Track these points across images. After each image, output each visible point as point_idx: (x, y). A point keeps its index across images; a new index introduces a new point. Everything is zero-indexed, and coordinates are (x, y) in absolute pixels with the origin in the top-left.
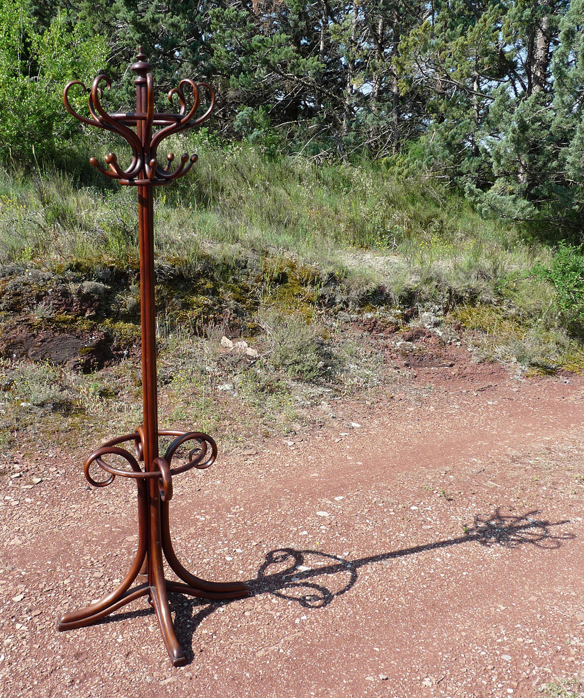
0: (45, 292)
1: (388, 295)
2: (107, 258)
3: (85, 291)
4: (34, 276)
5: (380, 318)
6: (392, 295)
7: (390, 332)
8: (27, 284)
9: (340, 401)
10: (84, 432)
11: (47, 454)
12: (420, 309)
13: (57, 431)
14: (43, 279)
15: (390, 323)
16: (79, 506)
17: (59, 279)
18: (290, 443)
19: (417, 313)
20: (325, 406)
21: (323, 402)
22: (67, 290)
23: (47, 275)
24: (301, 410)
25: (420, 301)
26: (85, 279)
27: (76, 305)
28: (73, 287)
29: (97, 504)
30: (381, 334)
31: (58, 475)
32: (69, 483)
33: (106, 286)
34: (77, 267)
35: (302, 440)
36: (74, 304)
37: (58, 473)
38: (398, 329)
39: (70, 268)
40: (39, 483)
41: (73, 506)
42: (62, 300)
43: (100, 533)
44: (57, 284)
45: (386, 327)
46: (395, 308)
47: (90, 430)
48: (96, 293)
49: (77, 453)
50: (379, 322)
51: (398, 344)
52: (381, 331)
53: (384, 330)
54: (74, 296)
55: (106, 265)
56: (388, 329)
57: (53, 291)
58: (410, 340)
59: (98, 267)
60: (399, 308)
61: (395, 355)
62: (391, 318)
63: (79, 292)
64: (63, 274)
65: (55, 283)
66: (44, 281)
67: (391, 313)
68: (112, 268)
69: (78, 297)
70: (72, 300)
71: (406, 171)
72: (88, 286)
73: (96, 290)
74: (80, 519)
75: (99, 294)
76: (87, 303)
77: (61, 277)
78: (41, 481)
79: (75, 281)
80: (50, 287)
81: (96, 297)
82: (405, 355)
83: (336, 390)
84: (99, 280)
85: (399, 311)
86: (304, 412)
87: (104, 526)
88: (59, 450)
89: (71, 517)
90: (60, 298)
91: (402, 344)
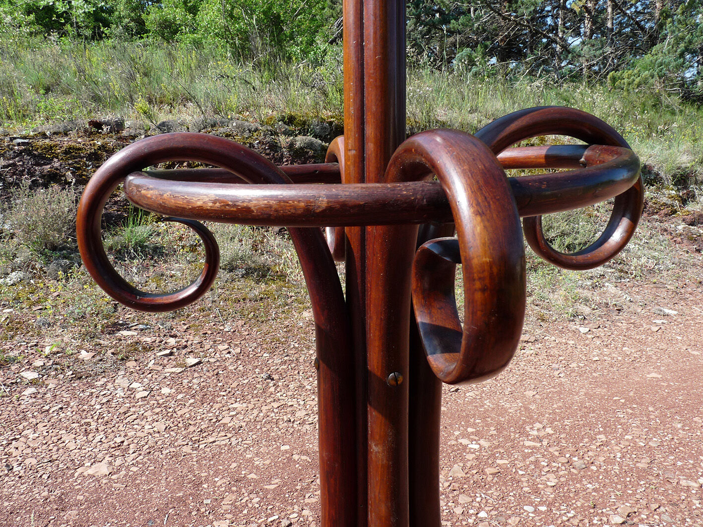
0: (250, 144)
1: (658, 174)
2: (325, 114)
3: (298, 145)
4: (238, 127)
5: (652, 198)
6: (662, 174)
7: (666, 215)
8: (230, 135)
9: (631, 284)
10: (280, 302)
11: (222, 328)
12: (697, 192)
13: (244, 299)
14: (249, 130)
15: (665, 205)
16: (245, 405)
17: (267, 130)
18: (583, 330)
19: (694, 196)
20: (610, 288)
21: (607, 284)
22: (276, 143)
23: (253, 126)
24: (581, 290)
25: (696, 183)
26: (300, 134)
27: (287, 161)
28: (283, 140)
29: (275, 405)
30: (656, 217)
31: (228, 356)
32: (241, 368)
33: (324, 144)
34: (291, 120)
35: (599, 327)
36: (285, 160)
37: (229, 353)
38: (675, 212)
39: (282, 119)
40: (194, 365)
41: (235, 406)
42: (268, 154)
43: (267, 462)
44: (265, 135)
45: (660, 209)
46: (668, 188)
47: (289, 301)
48: (311, 149)
49: (265, 328)
50: (650, 204)
51: (680, 227)
52: (653, 214)
53: (657, 212)
54: (284, 150)
55: (325, 120)
56: (662, 212)
57: (259, 142)
58: (692, 224)
59: (315, 121)
60: (672, 190)
61: (679, 239)
62: (664, 200)
63: (291, 146)
64: (273, 125)
65: (262, 134)
66: (250, 132)
67: (664, 194)
68: (331, 123)
69: (289, 152)
70: (282, 155)
71: (637, 80)
72: (300, 141)
73: (310, 145)
74: (237, 430)
75: (315, 150)
76: (300, 160)
77: (270, 128)
78: (199, 363)
79: (287, 133)
80: (256, 139)
81: (311, 153)
82: (692, 239)
83: (621, 271)
84: (316, 136)
85: (674, 192)
86: (587, 294)
87: (278, 448)
88: (241, 323)
89: (224, 425)
90: (268, 151)
91: (684, 228)
